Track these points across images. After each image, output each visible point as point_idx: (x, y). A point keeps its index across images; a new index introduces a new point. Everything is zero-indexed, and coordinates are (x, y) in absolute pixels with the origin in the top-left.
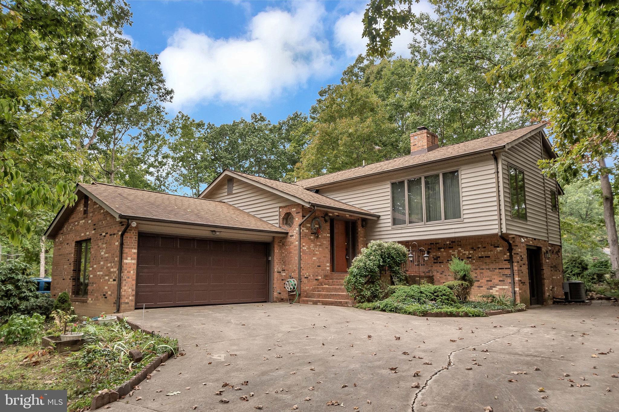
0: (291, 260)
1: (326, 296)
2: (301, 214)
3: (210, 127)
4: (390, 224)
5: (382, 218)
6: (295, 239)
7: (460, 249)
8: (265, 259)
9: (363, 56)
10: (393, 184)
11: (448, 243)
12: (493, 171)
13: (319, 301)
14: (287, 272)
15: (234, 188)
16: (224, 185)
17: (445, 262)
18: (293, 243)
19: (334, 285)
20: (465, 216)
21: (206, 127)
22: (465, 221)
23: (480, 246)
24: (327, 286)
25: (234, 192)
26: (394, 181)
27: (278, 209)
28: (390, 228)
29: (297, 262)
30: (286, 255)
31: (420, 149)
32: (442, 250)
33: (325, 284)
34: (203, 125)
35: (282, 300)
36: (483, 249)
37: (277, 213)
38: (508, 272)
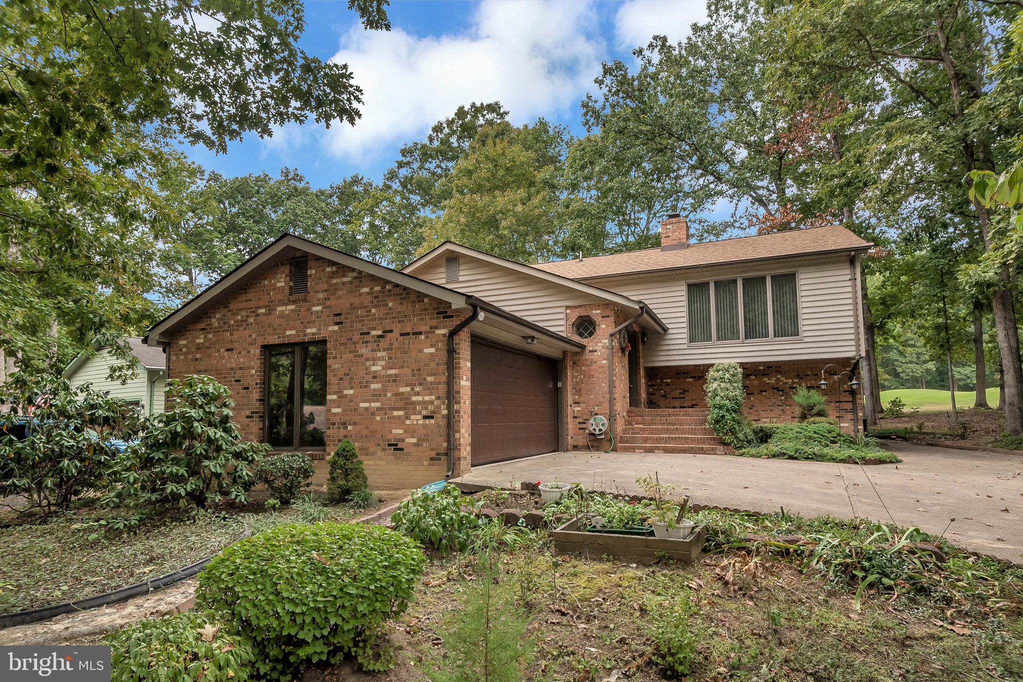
0: (594, 388)
1: (666, 440)
2: (612, 319)
3: (215, 177)
4: (685, 341)
5: (670, 331)
6: (600, 356)
7: (779, 376)
8: (551, 386)
9: (466, 109)
10: (690, 286)
11: (761, 368)
12: (849, 277)
13: (658, 448)
14: (584, 405)
15: (461, 273)
16: (438, 266)
17: (756, 393)
18: (596, 362)
19: (655, 424)
20: (805, 334)
21: (206, 177)
22: (806, 340)
23: (809, 373)
24: (641, 426)
25: (461, 279)
26: (691, 281)
27: (562, 310)
28: (685, 347)
29: (606, 389)
30: (581, 379)
31: (676, 242)
32: (753, 377)
33: (637, 424)
34: (202, 173)
35: (576, 448)
36: (813, 377)
37: (563, 316)
38: (849, 406)
